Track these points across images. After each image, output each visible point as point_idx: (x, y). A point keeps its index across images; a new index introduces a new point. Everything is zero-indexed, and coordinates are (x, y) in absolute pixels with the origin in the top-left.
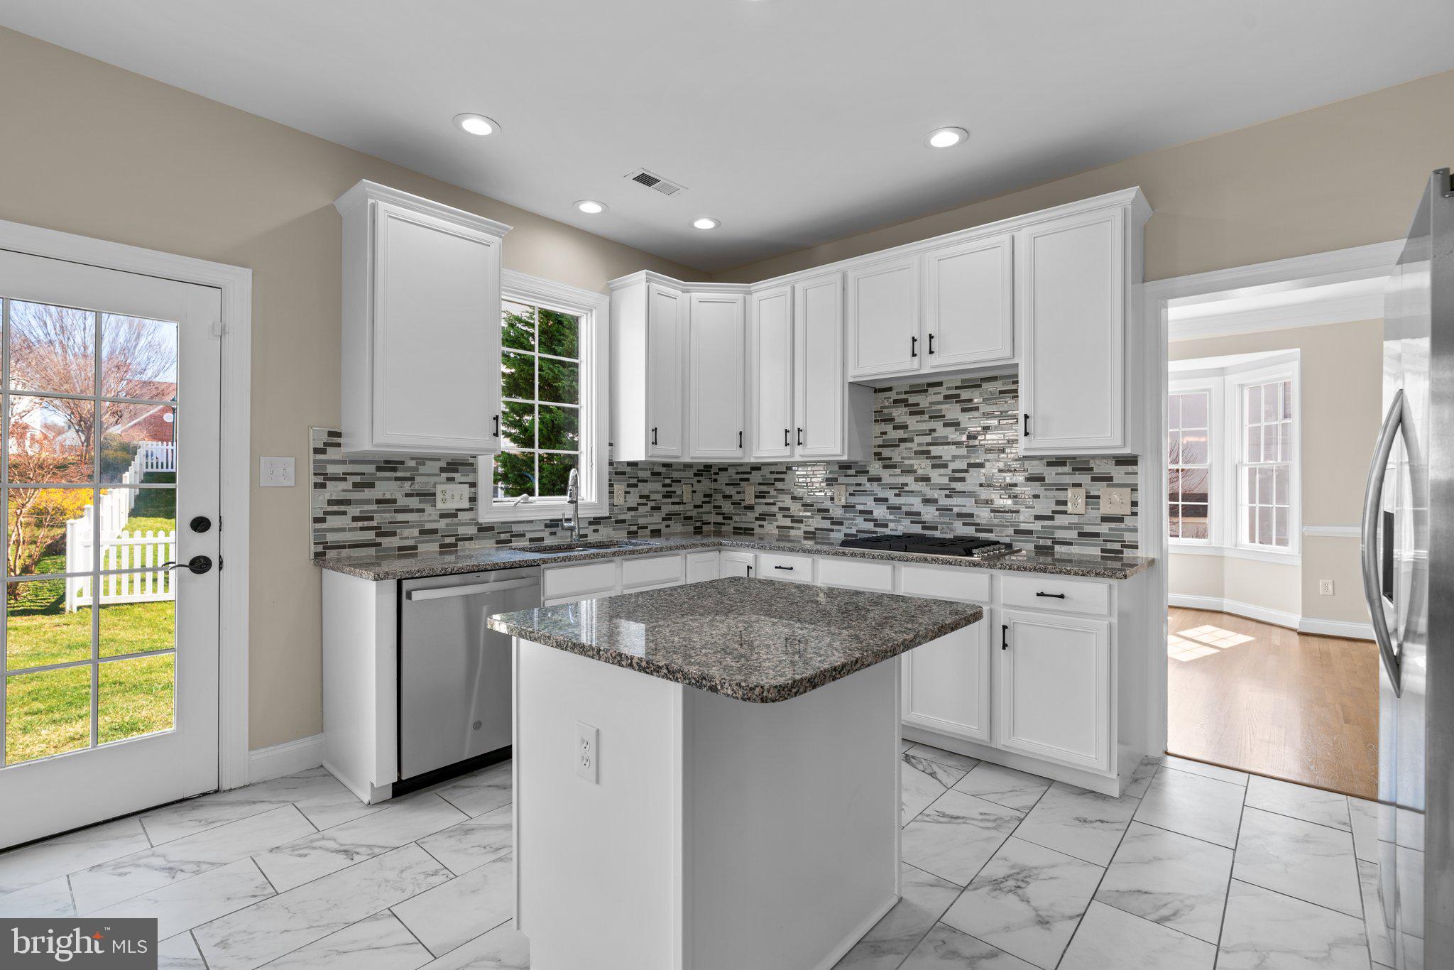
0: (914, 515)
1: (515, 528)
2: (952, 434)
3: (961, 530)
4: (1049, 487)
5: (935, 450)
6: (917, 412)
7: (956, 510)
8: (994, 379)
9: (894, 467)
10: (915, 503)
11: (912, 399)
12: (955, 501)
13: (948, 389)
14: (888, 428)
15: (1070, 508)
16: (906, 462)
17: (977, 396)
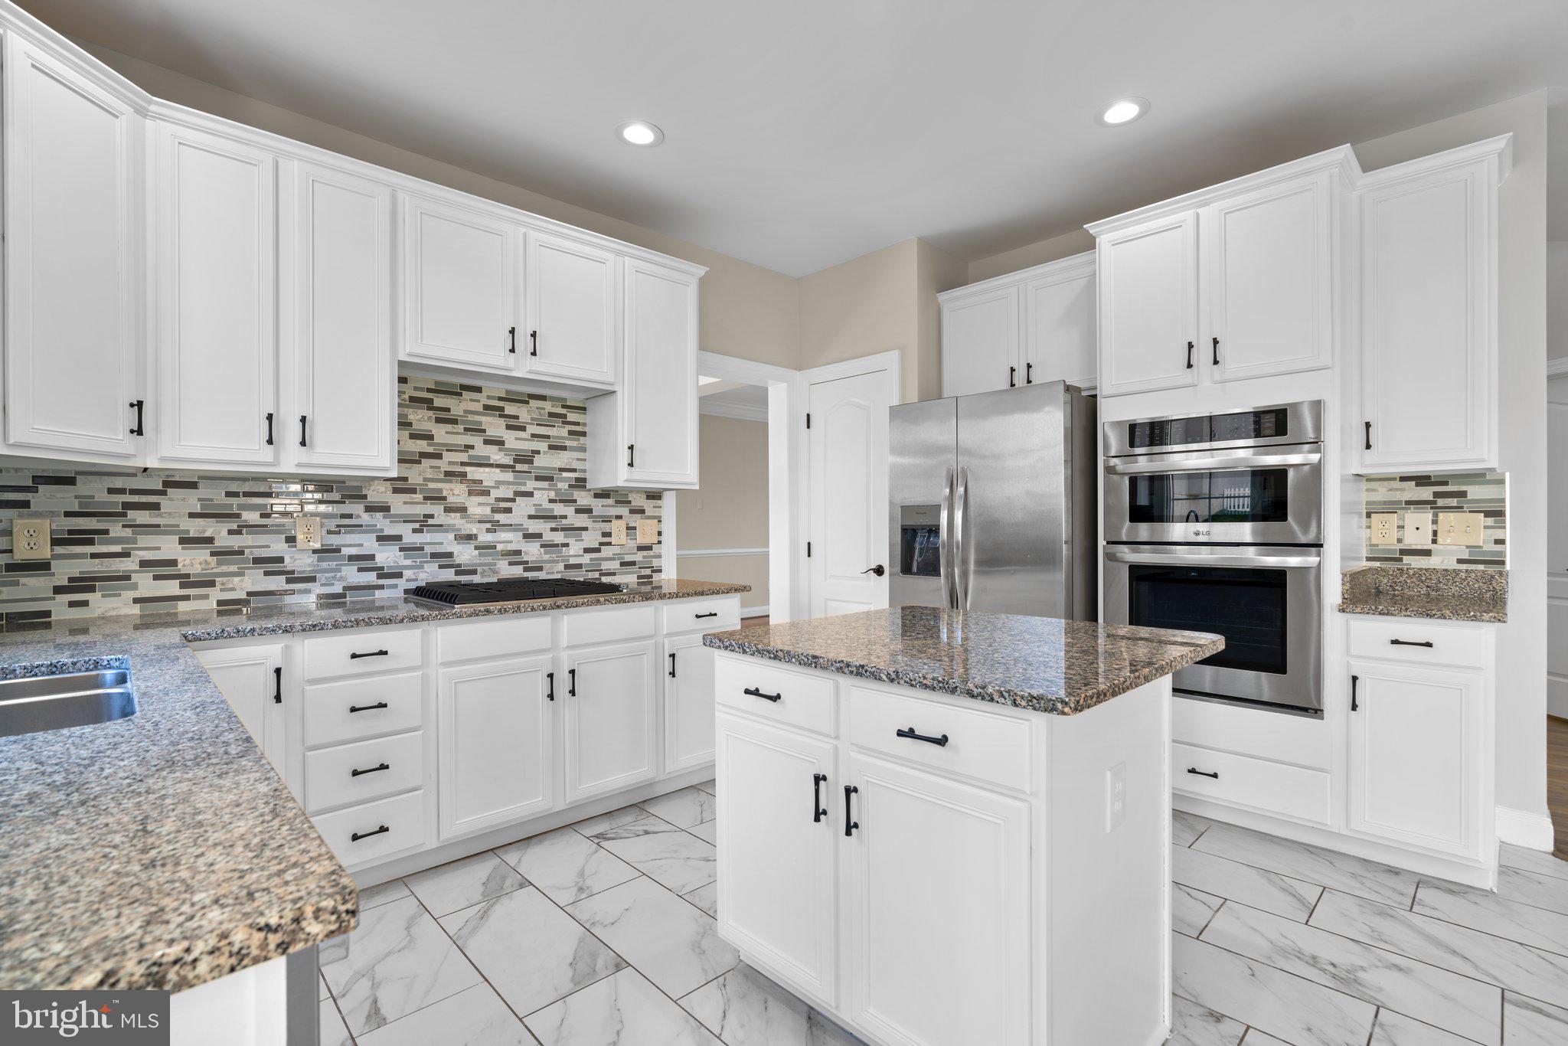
0: (443, 558)
2: (496, 455)
3: (507, 571)
4: (597, 519)
5: (473, 473)
6: (445, 418)
7: (500, 547)
8: (543, 398)
9: (413, 491)
10: (446, 542)
11: (439, 401)
12: (499, 536)
13: (489, 397)
15: (613, 540)
16: (431, 485)
17: (523, 413)
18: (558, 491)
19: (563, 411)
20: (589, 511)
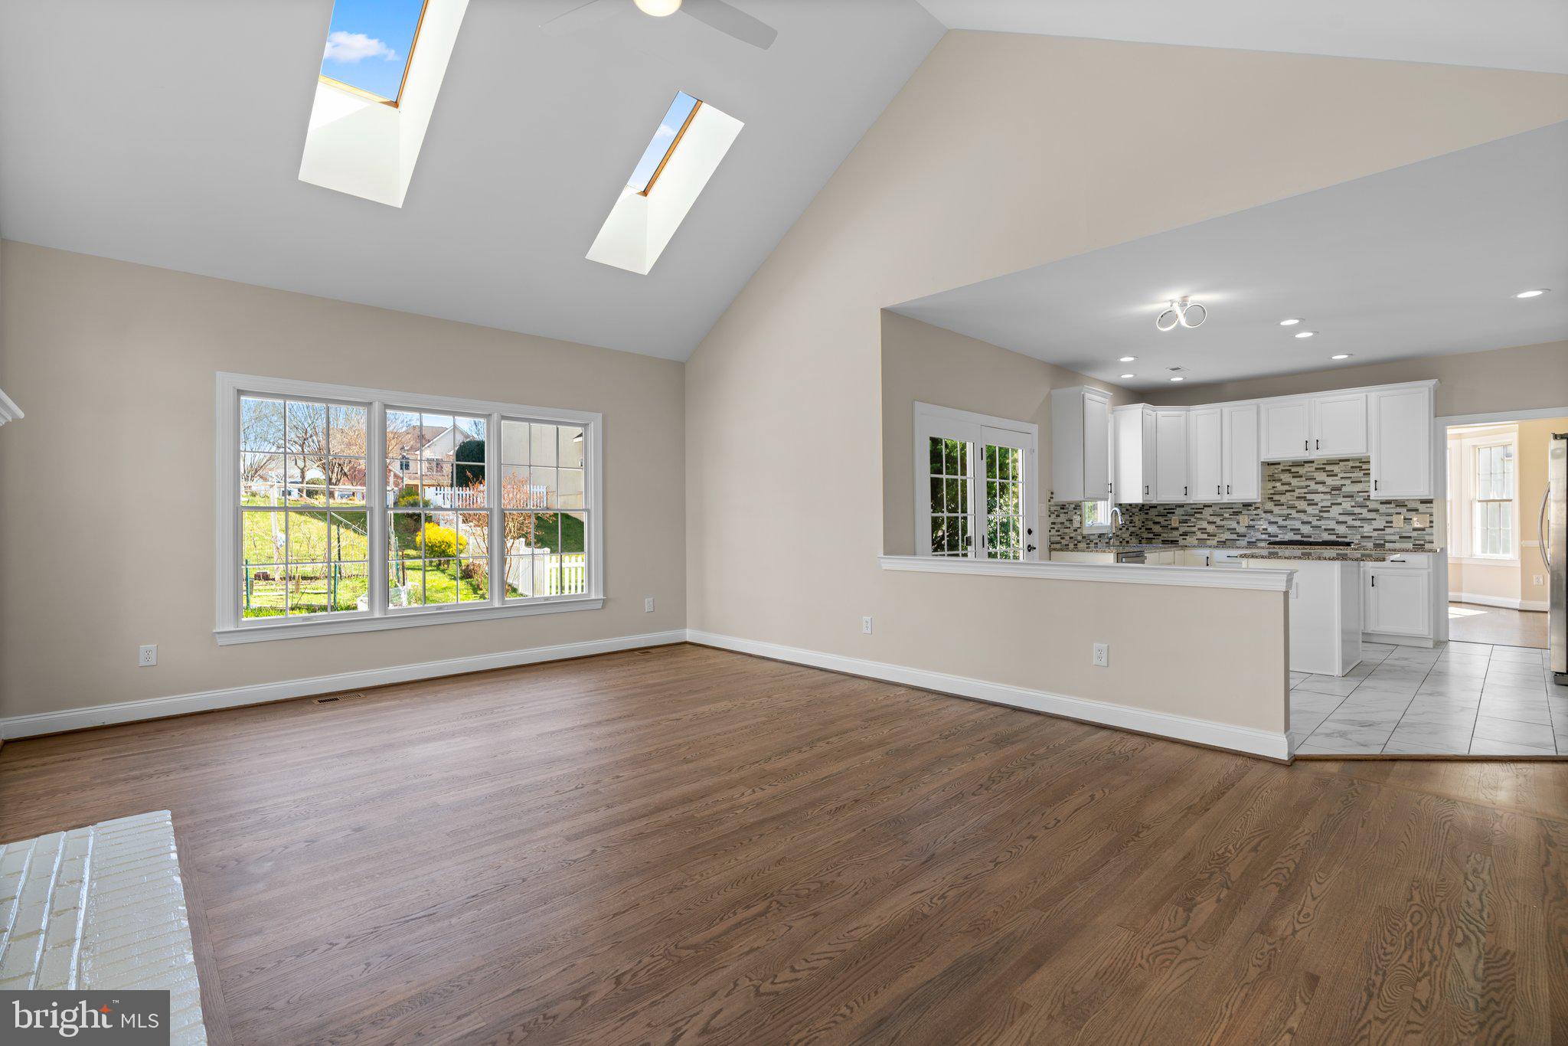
0: (1296, 531)
1: (1092, 537)
2: (1321, 488)
3: (1326, 537)
4: (1382, 515)
5: (1309, 496)
6: (1297, 476)
7: (1323, 527)
8: (1348, 460)
9: (1282, 505)
10: (1297, 525)
11: (1294, 469)
12: (1322, 522)
13: (1318, 464)
14: (1278, 484)
15: (1394, 525)
16: (1290, 502)
17: (1336, 469)
18: (1356, 502)
19: (1361, 465)
20: (1377, 511)
